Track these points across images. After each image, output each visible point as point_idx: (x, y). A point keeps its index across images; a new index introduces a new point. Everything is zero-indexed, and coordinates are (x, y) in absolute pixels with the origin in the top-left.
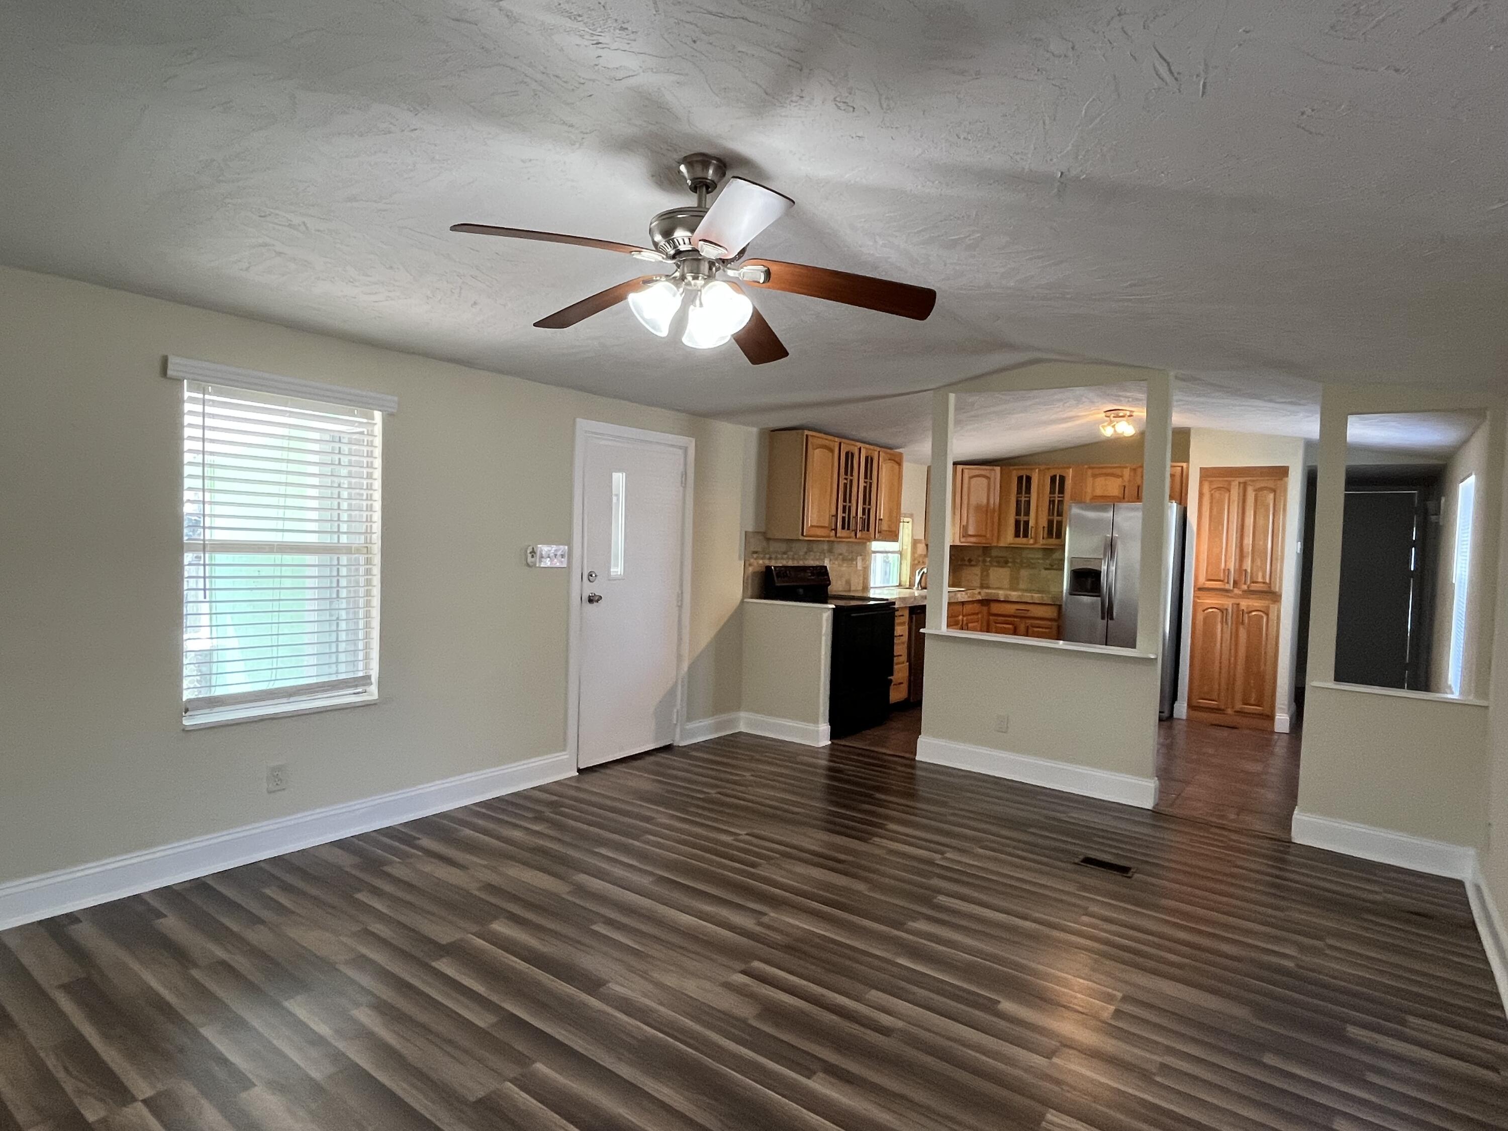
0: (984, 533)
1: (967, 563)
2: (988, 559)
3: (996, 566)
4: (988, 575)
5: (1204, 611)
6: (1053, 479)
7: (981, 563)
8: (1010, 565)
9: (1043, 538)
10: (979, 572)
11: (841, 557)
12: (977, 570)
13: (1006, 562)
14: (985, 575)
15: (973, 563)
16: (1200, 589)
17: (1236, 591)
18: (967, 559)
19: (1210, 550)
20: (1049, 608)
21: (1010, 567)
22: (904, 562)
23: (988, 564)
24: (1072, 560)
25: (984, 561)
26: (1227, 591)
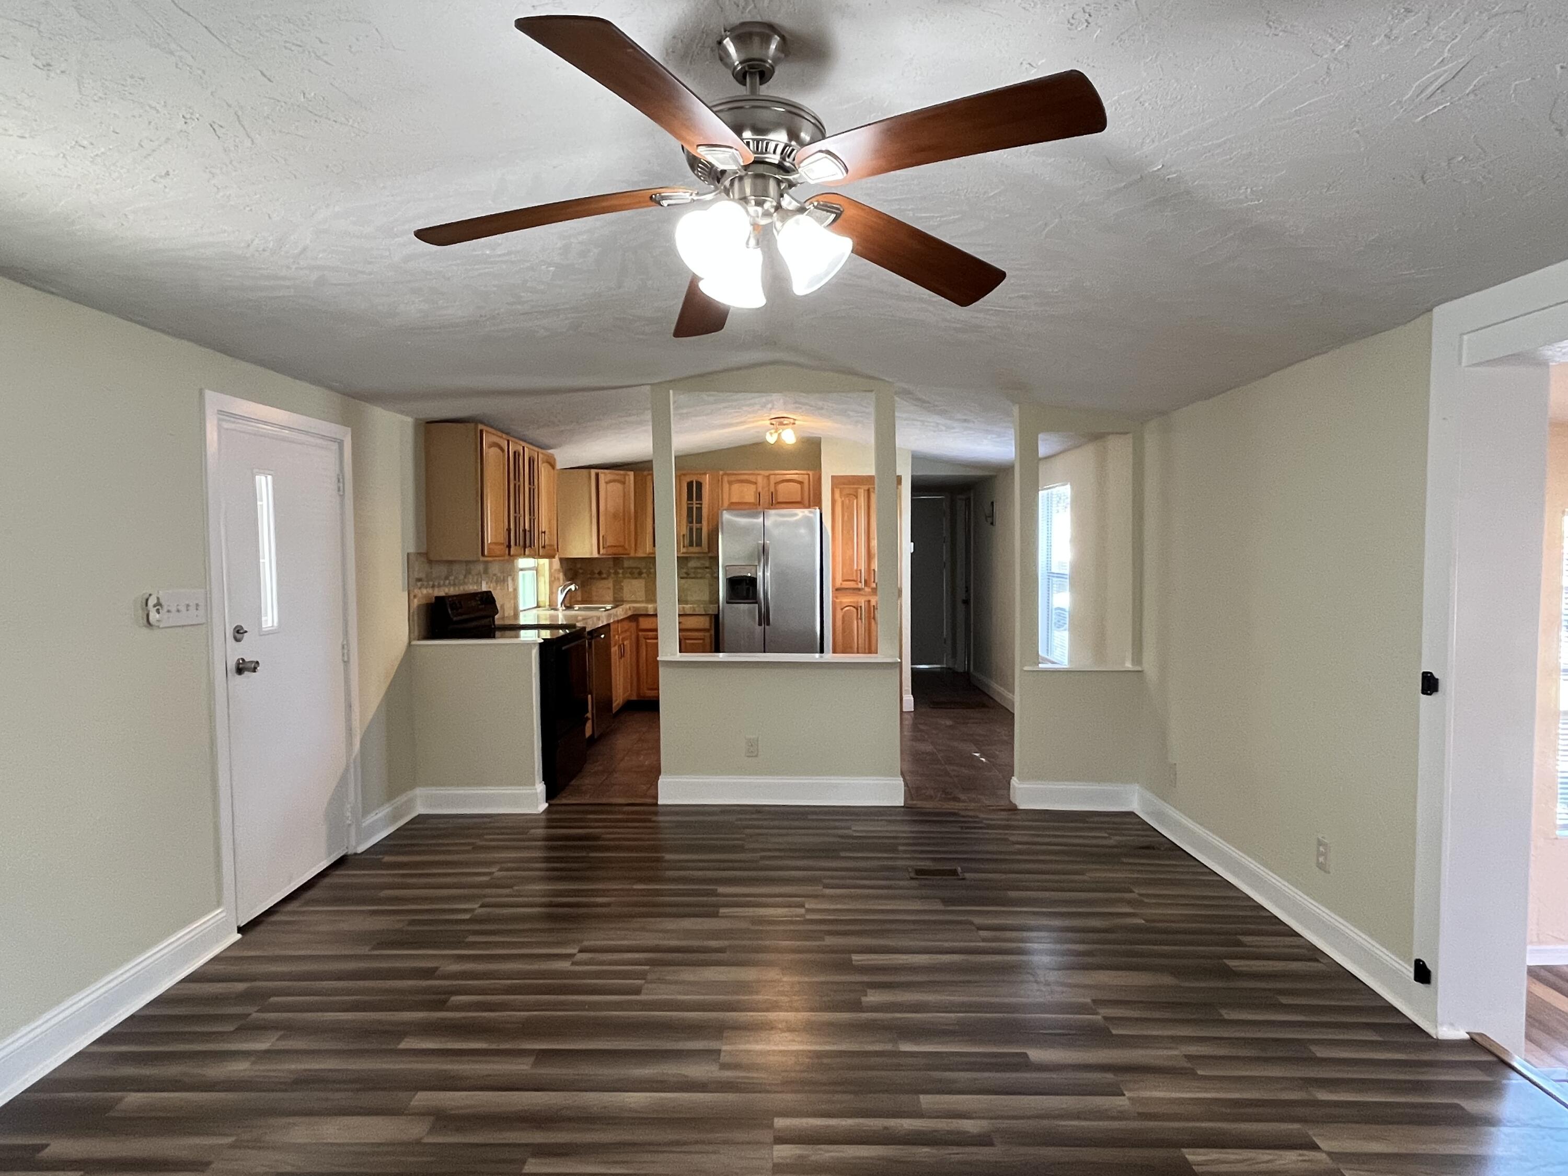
0: (622, 544)
1: (597, 576)
2: (621, 571)
3: (629, 578)
4: (622, 588)
5: (842, 609)
6: (690, 485)
7: (613, 575)
8: (643, 575)
9: (684, 547)
10: (611, 585)
11: (495, 578)
12: (609, 583)
13: (640, 573)
14: (618, 588)
15: (604, 576)
16: (837, 590)
17: (867, 589)
18: (596, 571)
19: (844, 553)
20: (702, 619)
21: (644, 578)
22: (542, 579)
23: (621, 575)
24: (726, 568)
25: (616, 573)
26: (859, 589)
